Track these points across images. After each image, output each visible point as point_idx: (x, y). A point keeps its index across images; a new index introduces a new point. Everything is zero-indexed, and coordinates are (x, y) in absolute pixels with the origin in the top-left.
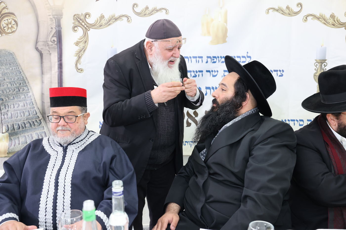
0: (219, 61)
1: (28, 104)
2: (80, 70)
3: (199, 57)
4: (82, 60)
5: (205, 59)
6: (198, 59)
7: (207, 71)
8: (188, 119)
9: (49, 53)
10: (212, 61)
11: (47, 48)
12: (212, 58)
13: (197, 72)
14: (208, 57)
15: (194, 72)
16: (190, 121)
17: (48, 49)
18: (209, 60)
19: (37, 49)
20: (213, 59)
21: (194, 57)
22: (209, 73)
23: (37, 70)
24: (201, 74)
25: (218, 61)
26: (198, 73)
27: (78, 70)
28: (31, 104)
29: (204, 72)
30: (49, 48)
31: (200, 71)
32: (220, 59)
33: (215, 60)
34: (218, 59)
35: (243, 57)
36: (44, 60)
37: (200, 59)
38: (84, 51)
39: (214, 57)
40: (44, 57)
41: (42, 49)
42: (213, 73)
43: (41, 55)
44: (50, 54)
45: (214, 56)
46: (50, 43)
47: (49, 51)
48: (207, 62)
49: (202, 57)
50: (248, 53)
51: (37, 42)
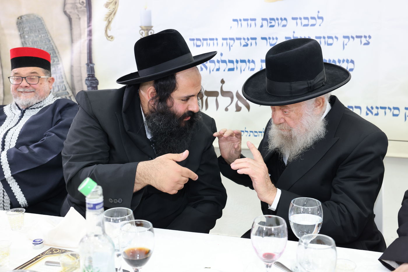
0: (279, 25)
1: (58, 77)
2: (110, 38)
3: (252, 20)
4: (112, 25)
5: (259, 22)
6: (249, 22)
7: (263, 38)
8: (237, 102)
9: (78, 17)
10: (269, 25)
11: (76, 11)
12: (269, 21)
13: (248, 39)
14: (263, 19)
15: (244, 39)
16: (240, 104)
17: (77, 13)
18: (265, 23)
19: (65, 12)
20: (271, 21)
21: (245, 20)
22: (265, 41)
23: (66, 38)
24: (254, 41)
25: (277, 24)
26: (250, 41)
27: (108, 37)
28: (61, 78)
29: (259, 40)
30: (78, 11)
31: (252, 39)
32: (280, 21)
33: (273, 23)
34: (277, 21)
35: (313, 18)
36: (73, 26)
37: (253, 23)
38: (115, 14)
39: (271, 19)
40: (73, 22)
41: (70, 12)
42: (271, 40)
43: (70, 20)
44: (80, 19)
45: (272, 17)
46: (79, 5)
47: (78, 15)
48: (262, 26)
49: (254, 20)
50: (319, 12)
51: (65, 5)
